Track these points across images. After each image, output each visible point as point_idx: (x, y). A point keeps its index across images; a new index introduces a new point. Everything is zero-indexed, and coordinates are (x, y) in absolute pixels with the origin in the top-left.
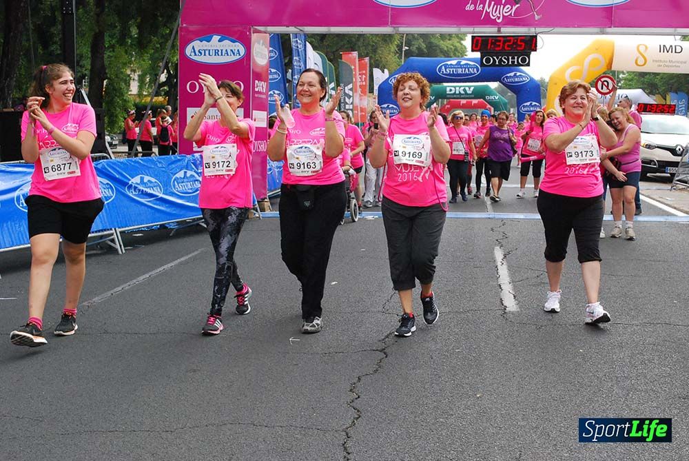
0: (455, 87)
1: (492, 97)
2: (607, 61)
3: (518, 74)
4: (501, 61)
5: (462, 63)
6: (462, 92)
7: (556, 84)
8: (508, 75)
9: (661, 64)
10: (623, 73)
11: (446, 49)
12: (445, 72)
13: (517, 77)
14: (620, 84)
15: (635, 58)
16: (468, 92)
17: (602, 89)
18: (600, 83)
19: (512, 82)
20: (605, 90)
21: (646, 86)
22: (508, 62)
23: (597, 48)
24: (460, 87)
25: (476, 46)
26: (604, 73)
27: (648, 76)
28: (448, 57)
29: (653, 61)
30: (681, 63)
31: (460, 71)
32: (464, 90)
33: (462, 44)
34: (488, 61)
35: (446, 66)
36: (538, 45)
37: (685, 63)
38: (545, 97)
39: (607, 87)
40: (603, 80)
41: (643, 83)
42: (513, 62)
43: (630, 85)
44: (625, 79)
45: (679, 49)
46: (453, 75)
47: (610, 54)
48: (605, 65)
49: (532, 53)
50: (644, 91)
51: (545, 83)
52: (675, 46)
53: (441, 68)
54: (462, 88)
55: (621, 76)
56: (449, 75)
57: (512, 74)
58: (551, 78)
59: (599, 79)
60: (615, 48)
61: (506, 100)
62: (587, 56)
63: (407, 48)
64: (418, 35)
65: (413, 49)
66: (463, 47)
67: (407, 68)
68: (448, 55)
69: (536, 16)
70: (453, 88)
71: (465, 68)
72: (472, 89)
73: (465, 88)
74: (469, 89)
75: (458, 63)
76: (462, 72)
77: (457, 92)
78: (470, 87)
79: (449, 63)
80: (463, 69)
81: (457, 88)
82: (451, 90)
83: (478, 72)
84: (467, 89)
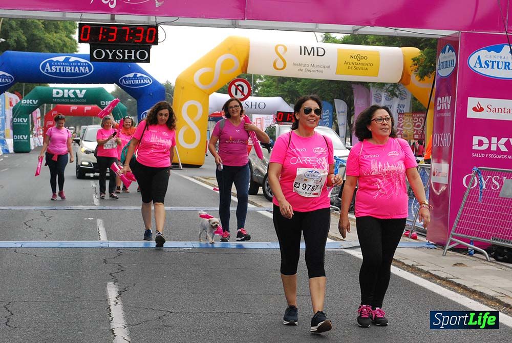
0: (63, 89)
1: (108, 103)
2: (242, 63)
3: (139, 75)
4: (115, 55)
5: (70, 60)
6: (72, 96)
7: (183, 88)
8: (127, 76)
9: (302, 68)
10: (260, 78)
12: (50, 71)
13: (138, 79)
14: (257, 91)
15: (274, 60)
16: (81, 96)
17: (236, 94)
18: (233, 88)
19: (132, 85)
20: (239, 96)
21: (286, 93)
22: (124, 57)
23: (230, 46)
24: (69, 89)
25: (84, 36)
26: (238, 77)
27: (288, 82)
28: (54, 52)
29: (294, 64)
30: (324, 67)
31: (68, 69)
32: (75, 93)
33: (71, 38)
34: (99, 54)
35: (52, 64)
37: (328, 67)
39: (242, 92)
40: (237, 83)
41: (283, 90)
43: (268, 92)
44: (262, 86)
45: (321, 52)
46: (60, 74)
47: (245, 55)
48: (239, 68)
50: (284, 100)
51: (171, 87)
52: (317, 48)
54: (73, 91)
55: (258, 81)
56: (56, 73)
57: (131, 75)
58: (177, 81)
59: (233, 83)
60: (251, 48)
61: (125, 107)
62: (219, 56)
63: (4, 40)
64: (16, 25)
65: (11, 42)
66: (73, 43)
67: (3, 64)
68: (53, 49)
69: (157, 2)
70: (61, 91)
71: (75, 66)
72: (84, 92)
73: (75, 91)
74: (81, 92)
75: (67, 60)
76: (71, 70)
77: (66, 96)
78: (81, 90)
79: (55, 59)
80: (73, 68)
81: (66, 91)
82: (58, 93)
83: (90, 71)
84: (78, 91)
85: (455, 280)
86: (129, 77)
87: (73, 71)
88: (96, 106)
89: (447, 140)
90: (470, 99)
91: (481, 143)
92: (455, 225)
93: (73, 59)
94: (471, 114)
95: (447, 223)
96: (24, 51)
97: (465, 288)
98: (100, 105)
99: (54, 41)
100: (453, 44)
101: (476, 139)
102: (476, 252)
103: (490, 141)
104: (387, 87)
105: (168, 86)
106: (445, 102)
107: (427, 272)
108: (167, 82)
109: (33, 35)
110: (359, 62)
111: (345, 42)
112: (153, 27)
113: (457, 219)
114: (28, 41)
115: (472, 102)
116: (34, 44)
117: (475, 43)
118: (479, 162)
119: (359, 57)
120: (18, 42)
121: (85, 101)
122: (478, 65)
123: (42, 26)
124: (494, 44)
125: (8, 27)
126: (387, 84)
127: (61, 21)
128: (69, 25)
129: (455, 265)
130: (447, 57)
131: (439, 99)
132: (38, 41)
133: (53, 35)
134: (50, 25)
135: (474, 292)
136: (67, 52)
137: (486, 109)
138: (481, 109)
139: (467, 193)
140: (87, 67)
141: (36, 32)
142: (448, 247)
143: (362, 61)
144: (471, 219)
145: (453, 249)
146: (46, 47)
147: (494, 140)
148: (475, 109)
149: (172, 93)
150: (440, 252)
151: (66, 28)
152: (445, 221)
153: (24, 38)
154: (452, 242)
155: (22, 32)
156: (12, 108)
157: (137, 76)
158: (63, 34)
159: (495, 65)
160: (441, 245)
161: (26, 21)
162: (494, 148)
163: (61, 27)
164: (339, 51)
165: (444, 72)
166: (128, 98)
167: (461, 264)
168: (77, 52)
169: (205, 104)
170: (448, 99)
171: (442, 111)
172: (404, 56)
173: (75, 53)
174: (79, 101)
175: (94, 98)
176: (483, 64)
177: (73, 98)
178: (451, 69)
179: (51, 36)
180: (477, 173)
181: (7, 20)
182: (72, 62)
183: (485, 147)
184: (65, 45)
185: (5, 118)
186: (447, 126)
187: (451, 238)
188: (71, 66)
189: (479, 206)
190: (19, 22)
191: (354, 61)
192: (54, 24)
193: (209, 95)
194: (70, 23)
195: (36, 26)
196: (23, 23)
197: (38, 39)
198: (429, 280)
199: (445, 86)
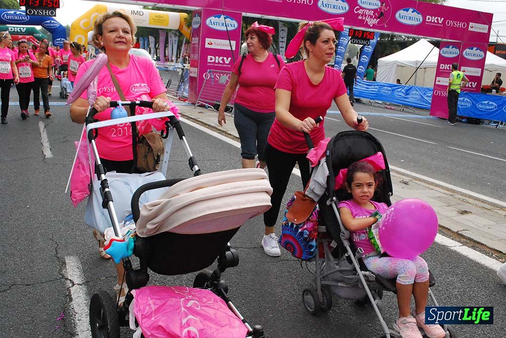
0: (14, 27)
1: (38, 35)
3: (52, 22)
4: (38, 13)
6: (19, 31)
7: (75, 28)
11: (7, 4)
12: (6, 18)
13: (52, 23)
16: (23, 31)
19: (49, 26)
22: (43, 13)
23: (97, 9)
24: (17, 28)
25: (23, 3)
28: (9, 9)
30: (143, 21)
31: (16, 18)
32: (20, 30)
33: (17, 2)
34: (30, 12)
35: (7, 14)
36: (60, 4)
37: (145, 21)
38: (69, 36)
42: (46, 14)
45: (141, 14)
46: (12, 20)
49: (57, 9)
51: (69, 28)
52: (140, 12)
53: (4, 15)
54: (19, 28)
56: (9, 20)
58: (71, 26)
62: (92, 14)
68: (8, 7)
70: (13, 28)
71: (20, 16)
72: (25, 29)
75: (15, 13)
76: (18, 18)
77: (16, 31)
78: (23, 28)
79: (9, 12)
81: (16, 28)
82: (11, 29)
83: (27, 19)
84: (22, 29)
85: (200, 120)
89: (196, 57)
90: (206, 39)
91: (211, 59)
92: (200, 95)
93: (18, 13)
94: (207, 46)
95: (197, 94)
97: (203, 123)
98: (33, 36)
100: (199, 13)
101: (209, 57)
102: (209, 107)
103: (215, 58)
104: (173, 31)
105: (68, 27)
106: (195, 40)
107: (187, 116)
110: (159, 19)
111: (152, 9)
113: (201, 93)
115: (208, 40)
117: (209, 14)
118: (210, 67)
119: (159, 16)
121: (26, 33)
122: (210, 24)
124: (217, 14)
126: (171, 30)
129: (199, 113)
130: (197, 19)
131: (193, 38)
135: (206, 124)
136: (15, 9)
137: (213, 44)
138: (212, 44)
139: (205, 81)
140: (26, 17)
142: (196, 105)
143: (161, 19)
144: (207, 93)
145: (199, 106)
147: (217, 57)
148: (209, 44)
149: (69, 30)
150: (194, 107)
152: (196, 93)
154: (198, 103)
159: (218, 24)
160: (194, 104)
162: (217, 61)
164: (150, 13)
165: (196, 26)
167: (202, 112)
170: (197, 39)
171: (194, 44)
172: (180, 17)
173: (19, 10)
174: (23, 33)
175: (30, 32)
176: (213, 23)
178: (199, 25)
180: (210, 72)
183: (213, 61)
184: (14, 5)
186: (196, 51)
187: (198, 101)
188: (17, 16)
189: (212, 87)
191: (156, 18)
193: (88, 32)
198: (188, 119)
199: (196, 33)
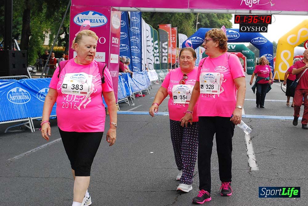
7: (282, 45)
16: (233, 48)
61: (254, 53)
63: (199, 23)
64: (205, 16)
65: (202, 24)
66: (230, 23)
67: (199, 34)
69: (271, 4)
71: (231, 35)
73: (230, 46)
74: (233, 46)
76: (229, 36)
80: (230, 35)
83: (238, 37)
86: (256, 39)
87: (230, 37)
88: (240, 53)
96: (208, 28)
99: (221, 23)
105: (274, 43)
108: (274, 41)
109: (212, 20)
112: (270, 15)
114: (209, 23)
116: (213, 25)
120: (205, 24)
121: (235, 50)
123: (216, 16)
125: (201, 17)
127: (225, 14)
128: (229, 16)
132: (214, 23)
133: (221, 20)
134: (220, 16)
136: (228, 28)
140: (237, 35)
141: (213, 19)
146: (218, 26)
151: (227, 17)
153: (208, 22)
155: (207, 19)
156: (202, 54)
157: (260, 39)
158: (226, 20)
161: (209, 14)
163: (225, 17)
166: (255, 49)
168: (232, 28)
169: (292, 52)
173: (231, 28)
174: (232, 50)
175: (239, 49)
177: (229, 49)
179: (220, 21)
181: (200, 14)
182: (230, 33)
185: (199, 58)
188: (229, 34)
190: (206, 15)
192: (222, 15)
194: (229, 15)
195: (214, 17)
196: (208, 15)
197: (215, 22)
